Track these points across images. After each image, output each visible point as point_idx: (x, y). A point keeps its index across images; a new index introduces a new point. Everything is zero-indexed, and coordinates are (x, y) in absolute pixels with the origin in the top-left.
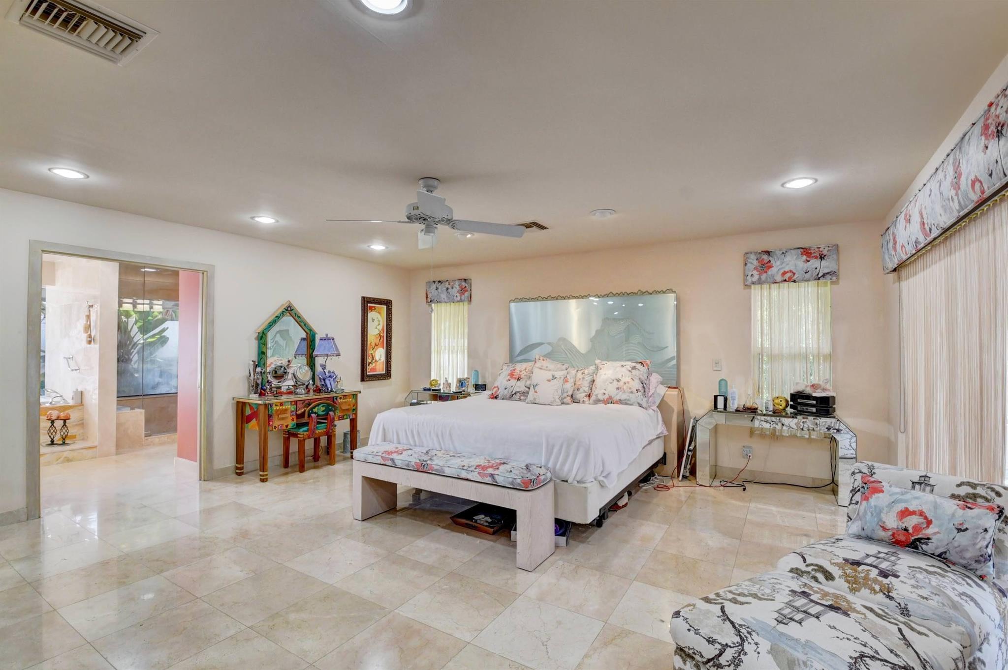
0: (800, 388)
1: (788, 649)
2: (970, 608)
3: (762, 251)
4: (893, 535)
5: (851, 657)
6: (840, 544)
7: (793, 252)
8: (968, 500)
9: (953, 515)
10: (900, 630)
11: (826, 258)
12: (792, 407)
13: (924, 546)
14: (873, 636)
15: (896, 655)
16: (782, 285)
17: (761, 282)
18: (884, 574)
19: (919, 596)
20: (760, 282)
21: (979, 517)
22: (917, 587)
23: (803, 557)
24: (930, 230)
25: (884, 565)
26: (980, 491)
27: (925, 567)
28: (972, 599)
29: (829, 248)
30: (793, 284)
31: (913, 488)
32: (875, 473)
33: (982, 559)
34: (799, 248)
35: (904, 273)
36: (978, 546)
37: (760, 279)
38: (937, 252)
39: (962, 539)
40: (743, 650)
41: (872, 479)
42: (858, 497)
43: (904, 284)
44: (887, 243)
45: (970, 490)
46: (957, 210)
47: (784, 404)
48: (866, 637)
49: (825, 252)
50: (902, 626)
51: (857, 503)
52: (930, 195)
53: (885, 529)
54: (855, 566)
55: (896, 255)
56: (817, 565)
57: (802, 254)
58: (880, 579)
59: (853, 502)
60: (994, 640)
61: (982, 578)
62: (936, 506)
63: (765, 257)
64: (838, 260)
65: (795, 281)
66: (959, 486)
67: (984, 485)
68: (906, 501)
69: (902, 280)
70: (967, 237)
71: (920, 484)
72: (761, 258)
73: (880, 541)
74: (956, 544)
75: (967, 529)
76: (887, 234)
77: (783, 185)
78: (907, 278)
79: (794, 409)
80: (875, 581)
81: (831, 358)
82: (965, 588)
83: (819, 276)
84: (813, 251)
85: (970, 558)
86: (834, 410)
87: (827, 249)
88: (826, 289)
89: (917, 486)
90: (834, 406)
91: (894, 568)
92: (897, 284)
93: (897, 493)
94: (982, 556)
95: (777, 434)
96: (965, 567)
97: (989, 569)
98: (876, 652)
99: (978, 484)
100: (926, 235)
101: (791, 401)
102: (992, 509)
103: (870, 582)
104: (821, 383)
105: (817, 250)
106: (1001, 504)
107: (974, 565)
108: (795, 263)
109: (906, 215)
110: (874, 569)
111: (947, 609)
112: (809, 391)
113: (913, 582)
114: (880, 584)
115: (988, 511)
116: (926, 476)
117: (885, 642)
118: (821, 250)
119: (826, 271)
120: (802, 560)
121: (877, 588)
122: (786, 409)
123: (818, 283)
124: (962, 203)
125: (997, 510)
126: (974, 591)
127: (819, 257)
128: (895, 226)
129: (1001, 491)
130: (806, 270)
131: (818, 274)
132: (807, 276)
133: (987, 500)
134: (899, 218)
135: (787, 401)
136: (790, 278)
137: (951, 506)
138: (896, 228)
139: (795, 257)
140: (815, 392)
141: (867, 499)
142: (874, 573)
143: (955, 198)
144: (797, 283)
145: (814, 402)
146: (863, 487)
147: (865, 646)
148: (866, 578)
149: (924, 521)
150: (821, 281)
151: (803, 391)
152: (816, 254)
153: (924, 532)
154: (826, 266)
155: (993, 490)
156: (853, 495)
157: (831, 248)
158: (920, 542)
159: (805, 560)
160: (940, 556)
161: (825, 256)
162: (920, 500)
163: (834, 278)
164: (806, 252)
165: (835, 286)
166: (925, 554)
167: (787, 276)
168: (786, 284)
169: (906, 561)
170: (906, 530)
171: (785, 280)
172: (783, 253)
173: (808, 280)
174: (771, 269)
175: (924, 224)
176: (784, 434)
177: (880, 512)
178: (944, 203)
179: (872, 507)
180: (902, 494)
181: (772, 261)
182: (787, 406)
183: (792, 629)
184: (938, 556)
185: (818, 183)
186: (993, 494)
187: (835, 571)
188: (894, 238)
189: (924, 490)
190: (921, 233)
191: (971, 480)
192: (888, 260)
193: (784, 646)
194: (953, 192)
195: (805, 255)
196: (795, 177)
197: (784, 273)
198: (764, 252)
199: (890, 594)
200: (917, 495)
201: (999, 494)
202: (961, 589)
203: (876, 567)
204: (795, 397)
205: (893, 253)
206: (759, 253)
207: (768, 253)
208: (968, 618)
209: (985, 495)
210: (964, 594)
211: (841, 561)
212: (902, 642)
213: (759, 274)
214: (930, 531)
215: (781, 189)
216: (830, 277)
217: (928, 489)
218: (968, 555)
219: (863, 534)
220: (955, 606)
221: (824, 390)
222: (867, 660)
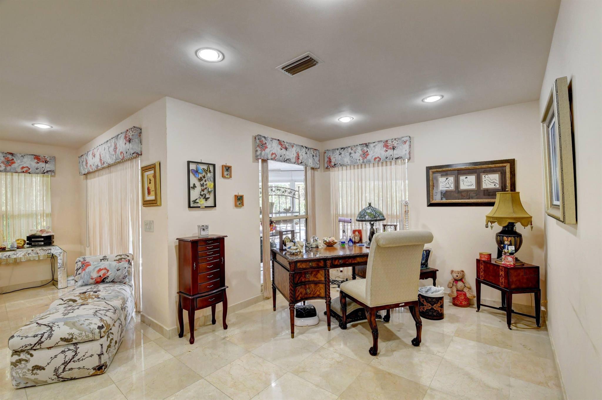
0: (33, 233)
1: (71, 320)
2: (123, 292)
3: (8, 153)
4: (96, 280)
5: (93, 313)
6: (75, 290)
7: (29, 156)
8: (120, 260)
9: (116, 266)
10: (105, 302)
11: (48, 163)
12: (28, 244)
13: (107, 280)
14: (98, 306)
15: (106, 308)
16: (20, 174)
17: (7, 171)
18: (96, 292)
19: (108, 293)
20: (5, 171)
21: (123, 264)
22: (107, 291)
23: (61, 299)
24: (104, 163)
25: (95, 290)
26: (123, 257)
27: (108, 286)
28: (123, 289)
29: (50, 158)
30: (28, 174)
31: (101, 261)
32: (86, 260)
33: (125, 277)
34: (32, 155)
35: (89, 176)
36: (124, 273)
37: (5, 169)
38: (105, 170)
39: (119, 273)
40: (52, 330)
41: (86, 262)
42: (80, 271)
43: (89, 181)
44: (82, 162)
45: (119, 257)
46: (115, 160)
47: (23, 243)
48: (96, 307)
49: (48, 160)
50: (105, 301)
51: (79, 274)
52: (104, 150)
53: (92, 279)
54: (84, 294)
55: (87, 168)
56: (69, 299)
57: (34, 159)
58: (94, 294)
59: (77, 274)
60: (129, 300)
61: (125, 283)
62: (110, 265)
63: (10, 157)
64: (55, 165)
65: (29, 173)
66: (116, 257)
67: (124, 255)
68: (100, 266)
69: (88, 179)
70: (117, 168)
71: (103, 259)
72: (6, 156)
73: (91, 284)
74: (117, 275)
75: (120, 269)
76: (82, 158)
77: (33, 125)
78: (91, 179)
79: (29, 245)
80: (93, 295)
81: (51, 215)
82: (121, 287)
83: (45, 172)
84: (41, 158)
85: (121, 279)
86: (53, 242)
87: (49, 158)
88: (48, 179)
89: (102, 261)
90: (53, 240)
91: (98, 289)
92: (85, 181)
93: (96, 264)
94: (125, 276)
95: (18, 261)
96: (120, 282)
97: (127, 280)
98: (100, 309)
99: (122, 255)
100: (102, 164)
101: (27, 241)
102: (127, 261)
103: (91, 296)
104: (45, 228)
105: (44, 158)
106: (129, 259)
107: (123, 280)
108: (31, 163)
109: (93, 153)
110: (91, 292)
111: (117, 293)
112: (39, 234)
113: (105, 291)
114: (95, 295)
115: (125, 262)
116: (105, 256)
117: (102, 306)
118: (46, 158)
119: (49, 170)
120: (61, 300)
121: (94, 297)
122: (24, 246)
123: (43, 175)
124: (117, 158)
125: (128, 261)
126: (124, 287)
127: (45, 161)
128: (87, 155)
129: (129, 255)
130: (37, 168)
131: (44, 171)
132: (38, 171)
133: (125, 259)
134: (89, 153)
135: (25, 241)
136: (26, 171)
137: (115, 263)
138: (87, 157)
139: (30, 160)
140: (43, 234)
141: (84, 270)
142: (92, 293)
143: (114, 155)
144: (30, 174)
145: (43, 239)
146: (82, 266)
147: (96, 309)
148: (89, 295)
149: (106, 271)
150: (46, 174)
151: (36, 234)
152: (43, 160)
153: (106, 275)
154: (48, 167)
155: (126, 255)
156: (77, 271)
157: (51, 158)
158: (105, 279)
159: (63, 300)
160: (112, 282)
161: (48, 161)
162: (104, 264)
163: (53, 174)
164: (37, 158)
165: (52, 178)
166: (107, 283)
167: (25, 170)
168: (23, 174)
169: (101, 287)
170: (100, 276)
171: (23, 172)
172: (22, 156)
173: (38, 173)
174: (14, 164)
175: (101, 160)
176: (22, 261)
177: (90, 273)
178: (110, 155)
179: (87, 272)
180: (98, 264)
181: (15, 160)
182: (24, 244)
183: (70, 315)
184: (111, 282)
185: (52, 129)
186: (127, 257)
187: (77, 298)
188: (86, 161)
189: (105, 261)
190: (100, 163)
191: (120, 254)
192: (82, 169)
193: (69, 320)
194: (114, 153)
195: (36, 159)
196: (40, 123)
197: (23, 168)
198: (9, 153)
199: (99, 297)
200: (103, 263)
201: (128, 256)
202: (120, 288)
203: (92, 291)
204: (29, 238)
205: (85, 167)
206: (5, 153)
207: (12, 154)
208: (123, 294)
209: (124, 257)
210: (121, 289)
211: (78, 294)
212: (107, 305)
213: (5, 166)
214: (108, 274)
215: (32, 126)
216: (51, 173)
217: (106, 260)
218: (120, 278)
219: (84, 284)
220: (119, 292)
221: (47, 232)
222: (98, 311)
